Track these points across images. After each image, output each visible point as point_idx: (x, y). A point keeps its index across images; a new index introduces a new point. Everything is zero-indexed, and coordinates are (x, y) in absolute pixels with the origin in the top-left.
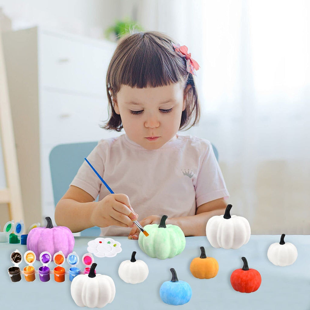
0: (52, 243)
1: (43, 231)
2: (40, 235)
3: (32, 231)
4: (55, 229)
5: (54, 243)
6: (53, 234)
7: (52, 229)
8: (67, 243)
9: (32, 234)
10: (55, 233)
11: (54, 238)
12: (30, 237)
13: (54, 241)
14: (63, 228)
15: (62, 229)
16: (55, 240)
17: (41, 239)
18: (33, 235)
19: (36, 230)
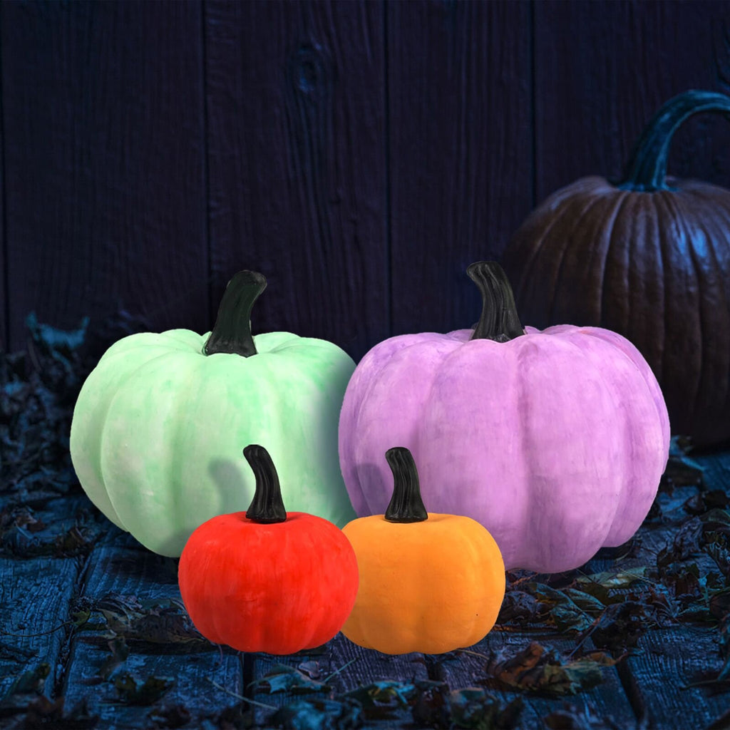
0: (511, 443)
1: (448, 359)
2: (429, 385)
3: (376, 361)
4: (536, 348)
5: (528, 445)
6: (521, 380)
7: (512, 342)
8: (616, 443)
9: (376, 382)
10: (538, 370)
11: (524, 406)
12: (360, 400)
13: (526, 430)
14: (591, 341)
15: (584, 345)
16: (537, 423)
17: (437, 412)
18: (381, 386)
19: (406, 355)
